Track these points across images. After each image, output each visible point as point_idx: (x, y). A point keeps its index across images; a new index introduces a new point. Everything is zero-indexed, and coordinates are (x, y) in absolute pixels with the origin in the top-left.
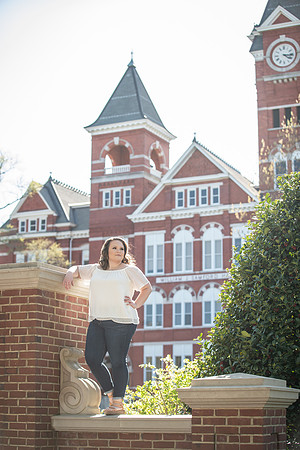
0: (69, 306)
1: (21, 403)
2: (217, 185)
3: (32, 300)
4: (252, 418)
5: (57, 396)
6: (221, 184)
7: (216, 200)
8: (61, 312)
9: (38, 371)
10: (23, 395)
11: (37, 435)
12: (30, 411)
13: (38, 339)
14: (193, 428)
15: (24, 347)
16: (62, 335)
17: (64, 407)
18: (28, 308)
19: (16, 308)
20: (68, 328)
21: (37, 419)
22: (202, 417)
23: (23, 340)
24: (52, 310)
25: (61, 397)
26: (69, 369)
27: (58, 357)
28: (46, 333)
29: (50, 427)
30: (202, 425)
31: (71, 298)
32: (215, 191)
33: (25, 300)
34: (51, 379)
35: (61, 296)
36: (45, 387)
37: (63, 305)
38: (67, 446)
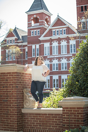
0: (26, 76)
1: (13, 105)
2: (65, 29)
3: (15, 75)
4: (80, 110)
5: (23, 103)
6: (66, 28)
7: (64, 33)
8: (23, 78)
9: (17, 96)
10: (13, 103)
11: (17, 115)
12: (15, 108)
13: (17, 87)
14: (63, 112)
15: (13, 89)
16: (24, 85)
17: (25, 106)
18: (14, 78)
19: (10, 78)
20: (25, 83)
21: (17, 110)
22: (65, 110)
23: (13, 87)
24: (21, 78)
25: (24, 103)
26: (26, 95)
27: (23, 91)
28: (19, 85)
29: (21, 112)
30: (65, 112)
31: (26, 74)
32: (64, 30)
33: (13, 75)
34: (21, 98)
35: (23, 74)
36: (19, 101)
37: (24, 76)
38: (26, 117)
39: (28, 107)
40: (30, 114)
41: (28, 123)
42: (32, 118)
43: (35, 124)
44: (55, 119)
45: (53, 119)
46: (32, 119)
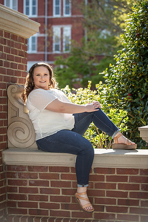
0: (12, 44)
5: (5, 131)
8: (7, 50)
17: (12, 141)
20: (12, 65)
25: (9, 131)
26: (17, 105)
27: (6, 93)
29: (2, 161)
31: (14, 37)
35: (8, 35)
37: (9, 43)
38: (17, 178)
39: (22, 145)
40: (31, 168)
41: (23, 197)
42: (36, 181)
43: (49, 202)
44: (120, 187)
45: (114, 186)
46: (37, 183)
